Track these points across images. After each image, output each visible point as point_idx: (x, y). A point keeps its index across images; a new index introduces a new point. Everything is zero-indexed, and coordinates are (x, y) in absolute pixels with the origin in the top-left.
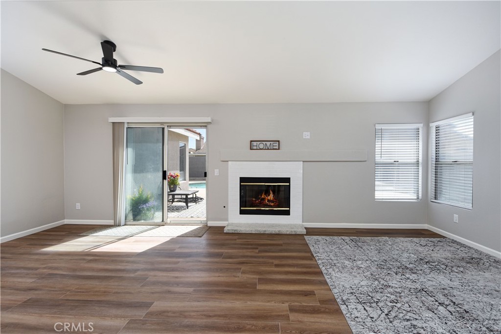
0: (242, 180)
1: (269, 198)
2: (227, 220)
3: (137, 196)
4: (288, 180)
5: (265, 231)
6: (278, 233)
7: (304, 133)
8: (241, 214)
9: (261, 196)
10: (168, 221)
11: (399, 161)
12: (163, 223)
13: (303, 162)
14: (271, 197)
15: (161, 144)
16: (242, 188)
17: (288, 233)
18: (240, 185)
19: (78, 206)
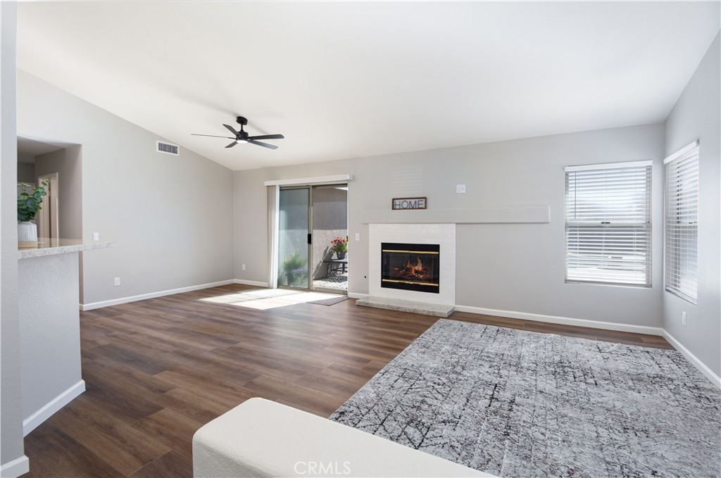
0: (384, 246)
1: (416, 268)
2: (367, 292)
3: (290, 259)
4: (436, 248)
5: (398, 308)
6: (412, 311)
7: (458, 186)
8: (382, 286)
9: (406, 265)
10: (313, 288)
11: (611, 222)
12: (309, 290)
13: (457, 224)
14: (419, 267)
15: (307, 206)
16: (384, 256)
17: (425, 313)
18: (382, 253)
19: (244, 267)
